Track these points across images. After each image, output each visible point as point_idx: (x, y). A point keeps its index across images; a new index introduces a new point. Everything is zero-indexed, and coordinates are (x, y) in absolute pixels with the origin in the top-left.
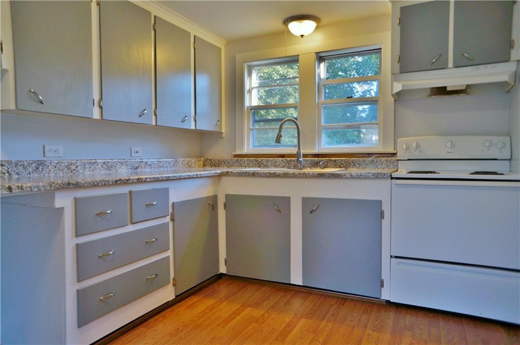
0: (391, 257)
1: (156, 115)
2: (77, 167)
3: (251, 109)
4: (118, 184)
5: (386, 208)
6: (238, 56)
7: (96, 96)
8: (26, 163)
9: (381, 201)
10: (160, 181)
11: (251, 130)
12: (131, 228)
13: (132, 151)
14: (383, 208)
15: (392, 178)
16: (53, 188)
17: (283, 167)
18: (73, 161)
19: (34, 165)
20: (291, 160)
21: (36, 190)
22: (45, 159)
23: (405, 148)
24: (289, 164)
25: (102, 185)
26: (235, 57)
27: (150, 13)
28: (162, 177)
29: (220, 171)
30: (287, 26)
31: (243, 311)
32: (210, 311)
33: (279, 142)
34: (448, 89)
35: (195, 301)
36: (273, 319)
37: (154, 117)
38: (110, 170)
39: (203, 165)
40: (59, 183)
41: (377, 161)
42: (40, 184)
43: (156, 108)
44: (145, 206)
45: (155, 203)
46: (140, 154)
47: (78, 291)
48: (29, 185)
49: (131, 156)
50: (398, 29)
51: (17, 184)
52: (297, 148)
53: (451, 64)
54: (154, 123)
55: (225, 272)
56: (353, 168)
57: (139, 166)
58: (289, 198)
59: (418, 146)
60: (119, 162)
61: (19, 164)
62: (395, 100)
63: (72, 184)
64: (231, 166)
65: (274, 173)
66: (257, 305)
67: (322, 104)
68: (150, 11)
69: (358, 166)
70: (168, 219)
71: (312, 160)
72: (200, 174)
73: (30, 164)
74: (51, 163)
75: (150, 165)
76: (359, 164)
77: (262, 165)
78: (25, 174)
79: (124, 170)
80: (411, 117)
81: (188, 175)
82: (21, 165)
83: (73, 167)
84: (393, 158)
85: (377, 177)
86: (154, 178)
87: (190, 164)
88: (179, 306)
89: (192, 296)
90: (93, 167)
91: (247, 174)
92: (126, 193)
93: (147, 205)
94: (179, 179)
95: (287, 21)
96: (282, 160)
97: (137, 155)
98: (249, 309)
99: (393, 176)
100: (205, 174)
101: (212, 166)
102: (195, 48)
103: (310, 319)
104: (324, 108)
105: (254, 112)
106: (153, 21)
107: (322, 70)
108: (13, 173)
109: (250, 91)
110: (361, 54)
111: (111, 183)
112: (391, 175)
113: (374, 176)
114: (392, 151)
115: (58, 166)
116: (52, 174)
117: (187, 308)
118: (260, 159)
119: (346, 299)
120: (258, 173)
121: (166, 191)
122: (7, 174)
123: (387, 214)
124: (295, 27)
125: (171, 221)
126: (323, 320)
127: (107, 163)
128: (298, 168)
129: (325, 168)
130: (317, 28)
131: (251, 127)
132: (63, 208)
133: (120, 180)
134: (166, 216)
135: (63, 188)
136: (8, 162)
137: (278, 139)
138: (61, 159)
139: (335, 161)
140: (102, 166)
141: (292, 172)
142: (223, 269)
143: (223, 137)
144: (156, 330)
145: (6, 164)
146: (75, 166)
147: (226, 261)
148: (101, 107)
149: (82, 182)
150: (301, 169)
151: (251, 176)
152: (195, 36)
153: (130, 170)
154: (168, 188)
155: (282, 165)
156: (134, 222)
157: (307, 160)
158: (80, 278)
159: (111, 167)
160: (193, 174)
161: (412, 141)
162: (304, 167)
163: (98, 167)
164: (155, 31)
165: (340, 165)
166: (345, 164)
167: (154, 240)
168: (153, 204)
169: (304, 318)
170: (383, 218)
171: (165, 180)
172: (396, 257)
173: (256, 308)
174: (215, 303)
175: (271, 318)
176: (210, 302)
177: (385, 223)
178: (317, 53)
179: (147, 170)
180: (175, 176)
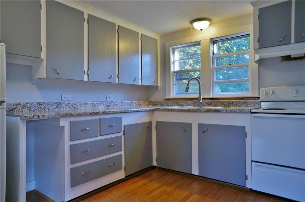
0: (252, 161)
1: (118, 78)
2: (77, 105)
3: (174, 73)
4: (93, 115)
5: (248, 130)
6: (166, 43)
7: (86, 69)
8: (52, 104)
9: (245, 127)
10: (117, 113)
11: (175, 84)
12: (100, 138)
13: (107, 97)
14: (246, 131)
15: (252, 113)
16: (59, 116)
17: (192, 106)
18: (75, 103)
19: (56, 105)
20: (196, 102)
21: (50, 117)
22: (62, 101)
23: (265, 94)
24: (195, 104)
25: (84, 115)
26: (165, 43)
27: (115, 24)
28: (118, 111)
29: (153, 108)
30: (192, 24)
31: (161, 187)
32: (143, 186)
33: (187, 92)
34: (292, 57)
35: (136, 180)
36: (177, 193)
37: (117, 79)
38: (94, 107)
39: (148, 105)
40: (62, 113)
41: (247, 102)
42: (53, 114)
43: (119, 74)
44: (108, 126)
45: (113, 125)
46: (111, 99)
47: (71, 168)
48: (47, 114)
49: (107, 100)
50: (258, 22)
51: (42, 114)
52: (199, 95)
53: (293, 41)
54: (117, 82)
55: (156, 165)
56: (232, 106)
57: (110, 105)
58: (191, 124)
59: (273, 93)
60: (99, 103)
61: (49, 104)
62: (259, 65)
63: (69, 114)
64: (163, 105)
65: (182, 109)
66: (171, 184)
67: (215, 69)
68: (115, 23)
69: (236, 105)
70: (121, 134)
71: (208, 102)
72: (141, 110)
73: (54, 104)
74: (64, 104)
75: (117, 105)
76: (236, 104)
77: (180, 105)
78: (51, 109)
79: (102, 107)
80: (270, 75)
81: (133, 110)
82: (50, 105)
83: (75, 106)
84: (258, 101)
85: (242, 112)
86: (113, 111)
87: (140, 104)
88: (127, 182)
89: (136, 177)
90: (85, 105)
91: (168, 110)
92: (97, 120)
93: (109, 126)
94: (128, 112)
95: (192, 22)
96: (191, 102)
97: (110, 99)
98: (165, 186)
99: (252, 112)
100: (144, 110)
101: (153, 105)
102: (141, 41)
103: (199, 195)
104: (216, 71)
105: (176, 74)
106: (117, 28)
107: (215, 49)
108: (46, 108)
109: (174, 63)
110: (239, 38)
111: (89, 114)
112: (251, 111)
113: (240, 112)
114: (257, 96)
115: (67, 105)
116: (65, 109)
117: (132, 183)
118: (178, 101)
119: (224, 186)
120: (173, 110)
121: (120, 119)
122: (44, 109)
123: (249, 135)
124: (197, 25)
125: (123, 135)
126: (206, 197)
127: (93, 104)
128: (200, 107)
129: (216, 106)
130: (210, 25)
131: (174, 83)
132: (64, 126)
133: (94, 112)
134: (120, 132)
135: (64, 116)
136: (44, 103)
137: (187, 90)
138: (69, 101)
139: (222, 102)
140: (90, 105)
141: (192, 109)
142: (155, 164)
143: (159, 89)
144: (112, 193)
145: (43, 104)
146: (76, 105)
147: (156, 159)
148: (88, 75)
149: (74, 113)
150: (201, 107)
151: (170, 111)
152: (141, 34)
153: (105, 107)
154: (121, 117)
155: (191, 105)
156: (101, 134)
157: (206, 102)
158: (72, 162)
159: (95, 106)
160: (136, 109)
161: (270, 89)
162: (203, 106)
163: (88, 106)
164: (118, 33)
165: (225, 105)
166: (228, 104)
167: (113, 145)
168: (113, 126)
169: (196, 194)
170: (246, 137)
171: (120, 113)
172: (256, 162)
173: (169, 186)
174: (147, 182)
175: (176, 193)
176: (144, 181)
177: (248, 140)
178: (211, 39)
179: (115, 107)
180: (125, 111)
